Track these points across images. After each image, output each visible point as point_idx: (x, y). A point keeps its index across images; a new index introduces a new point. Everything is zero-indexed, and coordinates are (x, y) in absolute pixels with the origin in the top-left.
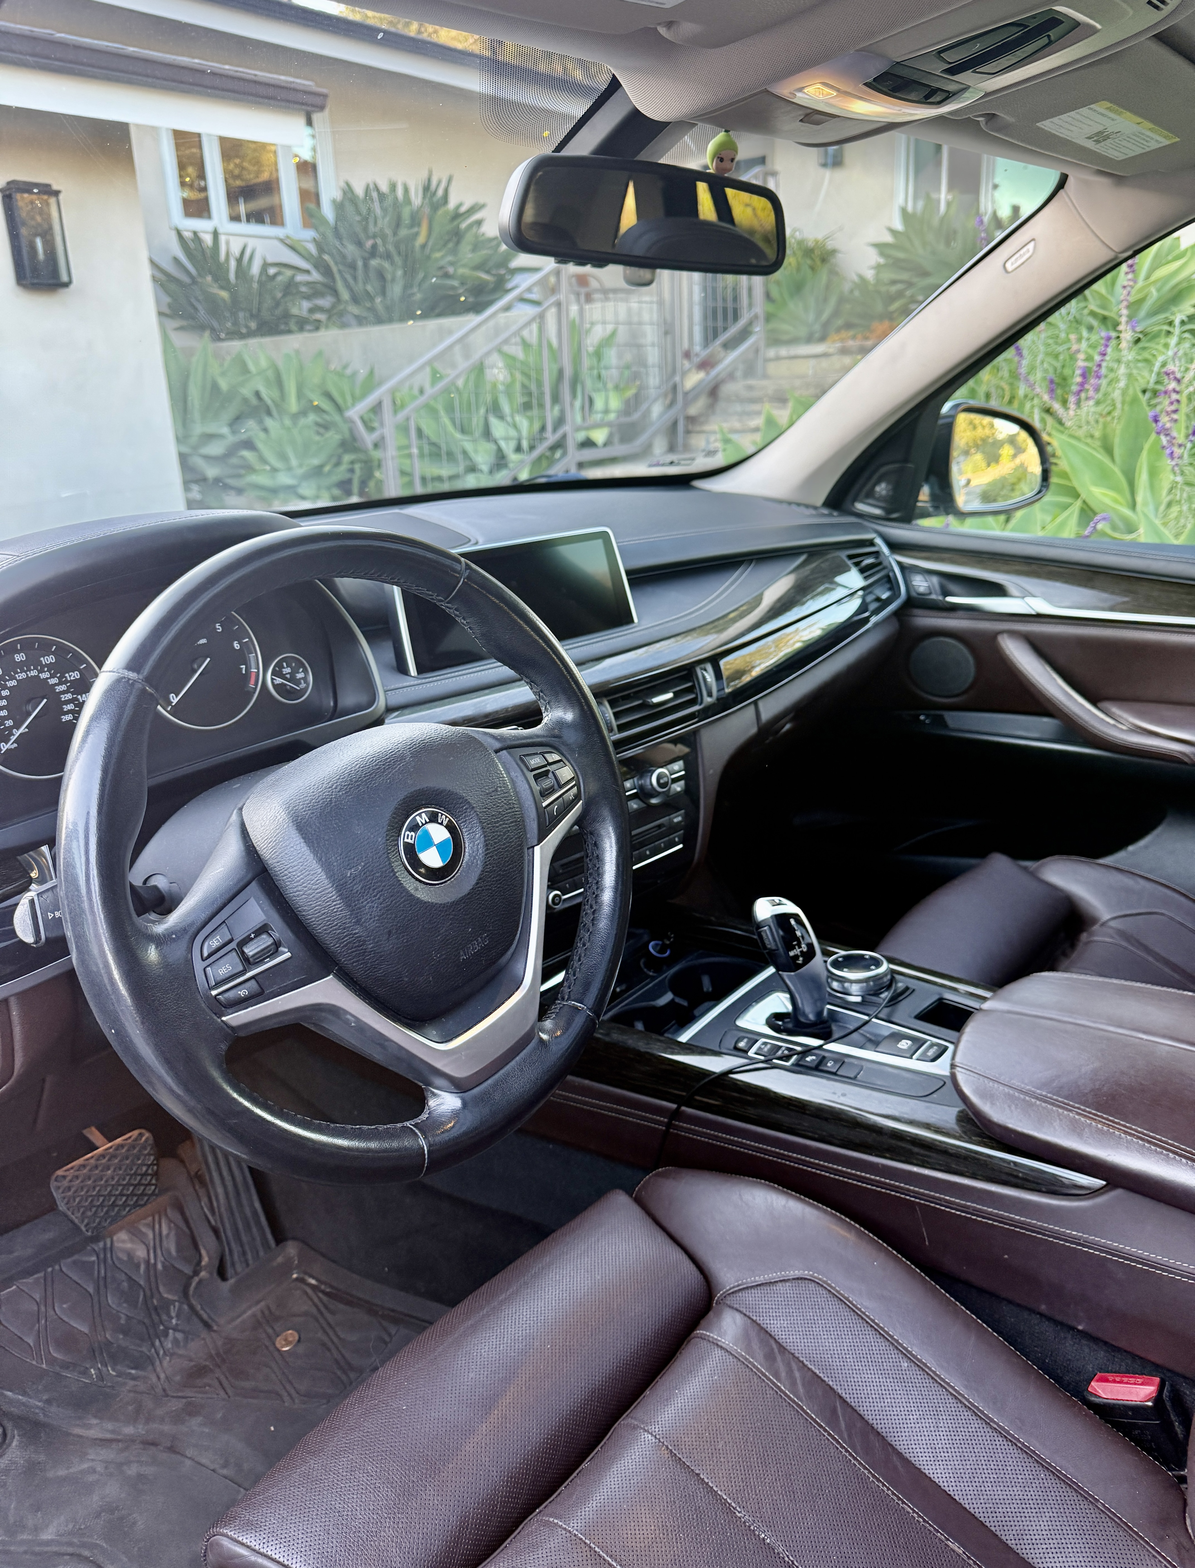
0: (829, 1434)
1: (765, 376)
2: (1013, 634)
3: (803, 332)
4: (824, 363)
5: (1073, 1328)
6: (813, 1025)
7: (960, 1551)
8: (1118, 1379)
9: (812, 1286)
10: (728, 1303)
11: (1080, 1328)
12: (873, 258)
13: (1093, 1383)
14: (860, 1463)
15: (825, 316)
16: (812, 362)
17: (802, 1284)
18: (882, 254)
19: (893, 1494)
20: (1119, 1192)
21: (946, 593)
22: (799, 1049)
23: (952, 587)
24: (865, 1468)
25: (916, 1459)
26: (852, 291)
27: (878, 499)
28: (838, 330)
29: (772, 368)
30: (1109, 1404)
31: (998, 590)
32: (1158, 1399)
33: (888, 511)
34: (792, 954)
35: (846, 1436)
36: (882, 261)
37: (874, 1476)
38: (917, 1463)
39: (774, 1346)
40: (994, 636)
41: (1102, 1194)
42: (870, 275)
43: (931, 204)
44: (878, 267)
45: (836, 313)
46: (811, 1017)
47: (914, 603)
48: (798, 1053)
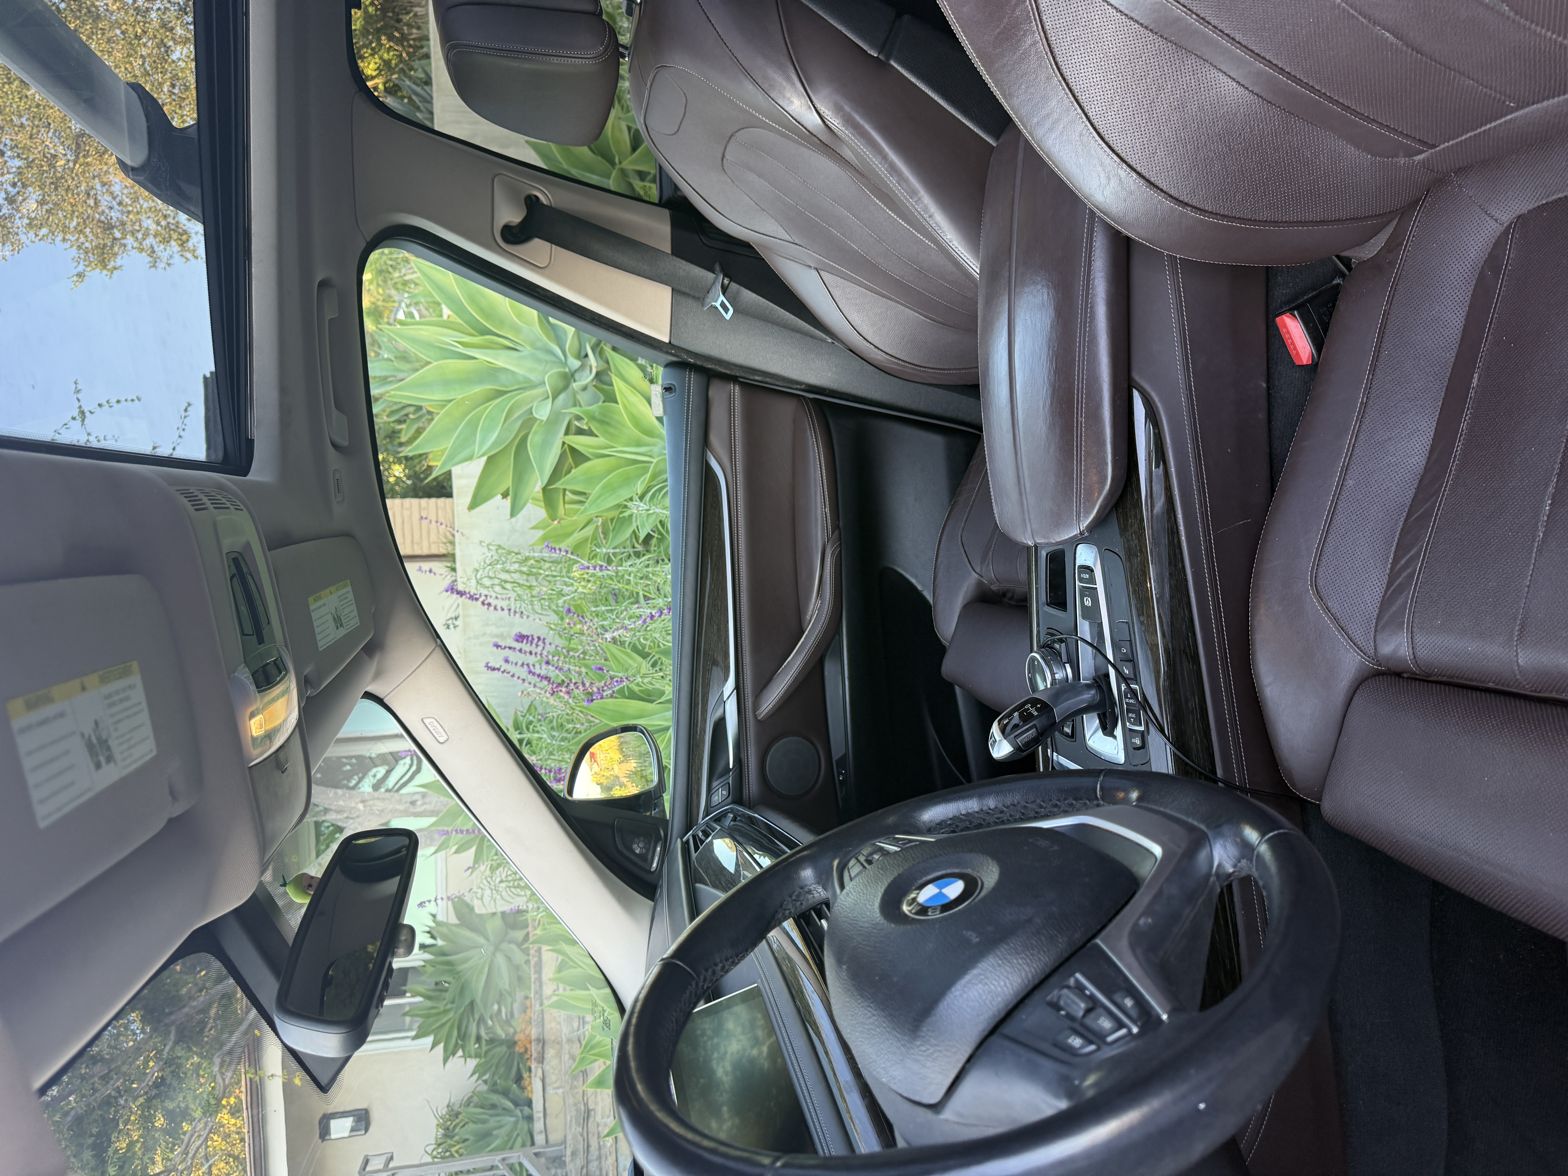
0: (1438, 510)
1: (564, 1142)
2: (756, 706)
3: (523, 1126)
4: (551, 1078)
5: (1268, 388)
6: (1099, 687)
7: (1476, 375)
8: (1292, 347)
9: (1321, 583)
10: (1372, 651)
11: (1264, 385)
12: (457, 1061)
13: (1305, 363)
14: (1449, 476)
15: (509, 1104)
16: (550, 1091)
17: (1323, 592)
18: (454, 1053)
19: (1460, 441)
20: (1136, 376)
21: (727, 770)
22: (1123, 687)
23: (720, 767)
24: (1451, 470)
25: (1425, 445)
26: (485, 1082)
27: (648, 850)
28: (523, 1089)
29: (554, 1137)
30: (1312, 342)
31: (720, 724)
32: (1291, 310)
33: (658, 839)
34: (1036, 713)
35: (1434, 498)
36: (460, 1053)
37: (1454, 462)
38: (1428, 443)
39: (1389, 592)
40: (759, 722)
41: (1141, 387)
42: (472, 1063)
43: (412, 1012)
44: (465, 1056)
45: (505, 1093)
46: (1093, 692)
47: (738, 797)
48: (1128, 685)
